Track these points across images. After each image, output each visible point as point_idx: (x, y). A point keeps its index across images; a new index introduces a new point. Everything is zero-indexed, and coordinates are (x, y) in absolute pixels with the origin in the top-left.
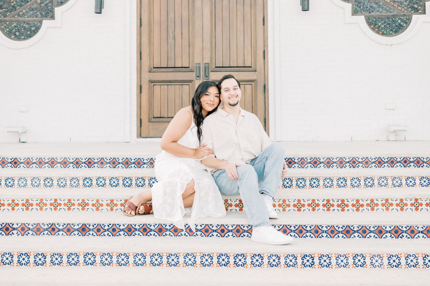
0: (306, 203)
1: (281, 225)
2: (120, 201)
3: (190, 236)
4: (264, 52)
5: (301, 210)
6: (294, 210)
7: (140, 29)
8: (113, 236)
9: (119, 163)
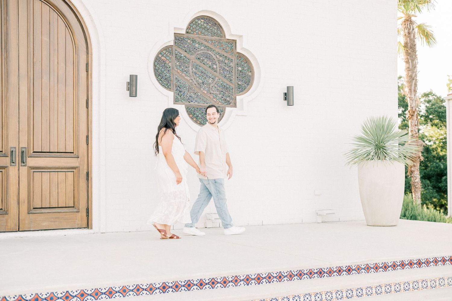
4: (88, 136)
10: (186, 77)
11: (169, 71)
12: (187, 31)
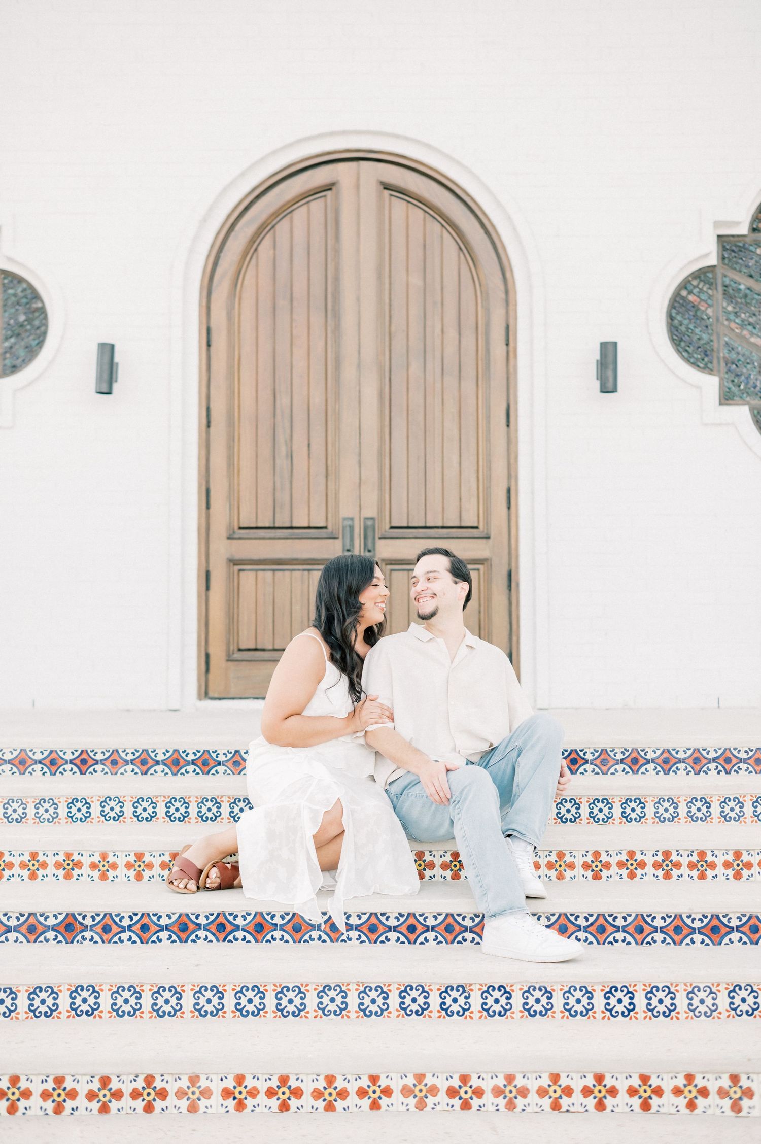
0: (613, 861)
1: (553, 915)
2: (160, 856)
3: (332, 941)
4: (509, 491)
5: (600, 878)
6: (583, 876)
7: (208, 434)
8: (142, 942)
9: (157, 763)
10: (753, 340)
11: (707, 327)
12: (755, 226)
